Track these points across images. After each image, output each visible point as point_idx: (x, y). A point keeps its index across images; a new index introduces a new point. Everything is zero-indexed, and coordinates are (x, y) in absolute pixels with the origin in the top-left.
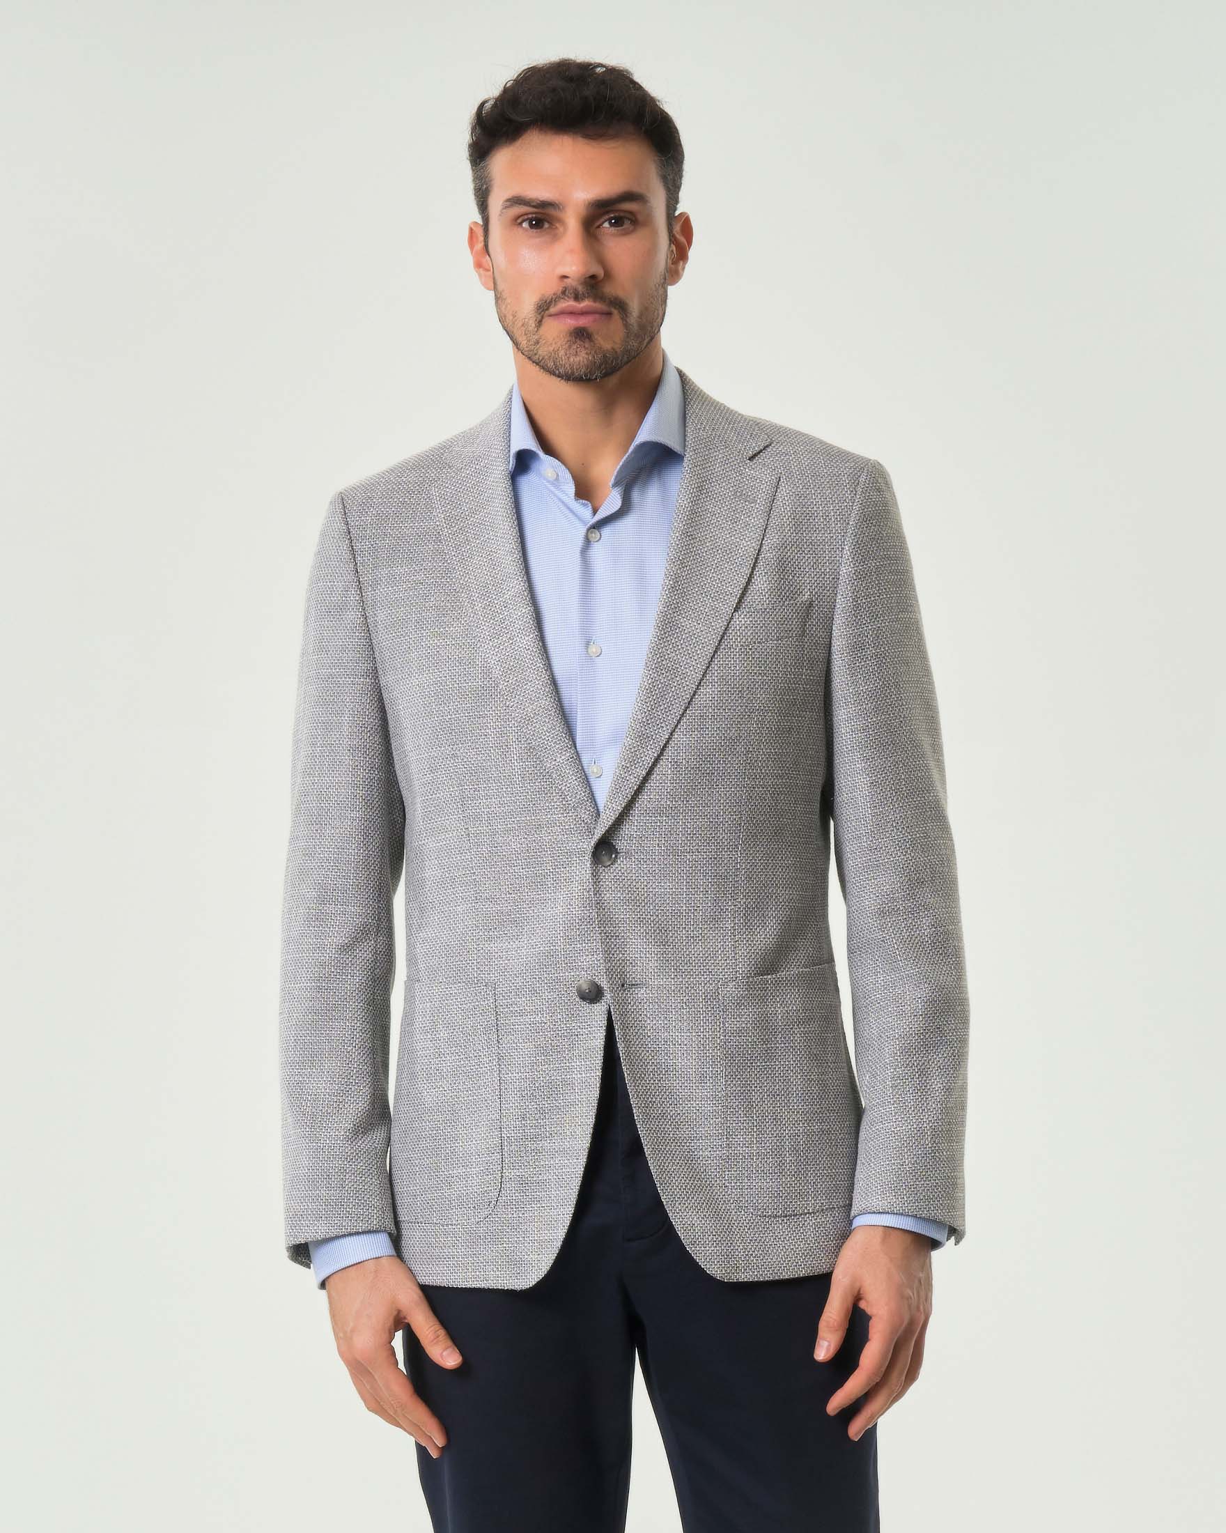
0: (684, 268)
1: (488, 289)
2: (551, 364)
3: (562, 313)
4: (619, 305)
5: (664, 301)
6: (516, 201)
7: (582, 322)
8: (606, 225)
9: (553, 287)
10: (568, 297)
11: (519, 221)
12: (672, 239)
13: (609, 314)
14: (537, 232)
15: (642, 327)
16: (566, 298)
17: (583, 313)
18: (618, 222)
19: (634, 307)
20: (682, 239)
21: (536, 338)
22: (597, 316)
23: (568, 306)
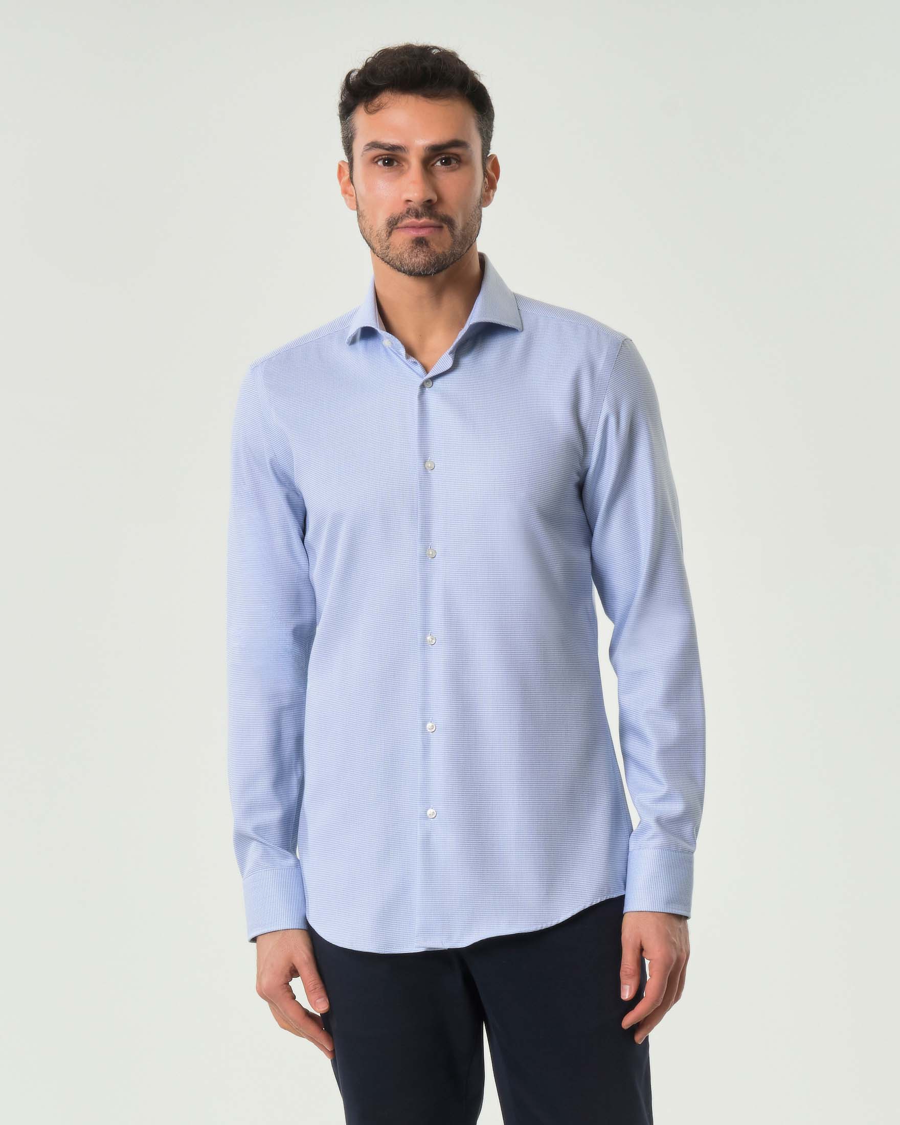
0: (493, 195)
1: (352, 209)
2: (398, 263)
3: (406, 227)
4: (449, 221)
5: (480, 219)
6: (374, 145)
7: (422, 233)
8: (439, 164)
9: (400, 209)
10: (411, 215)
11: (376, 160)
12: (485, 173)
13: (441, 227)
14: (388, 169)
15: (464, 237)
16: (410, 216)
17: (422, 227)
18: (447, 162)
19: (459, 223)
20: (493, 174)
21: (387, 243)
22: (432, 229)
23: (412, 222)
